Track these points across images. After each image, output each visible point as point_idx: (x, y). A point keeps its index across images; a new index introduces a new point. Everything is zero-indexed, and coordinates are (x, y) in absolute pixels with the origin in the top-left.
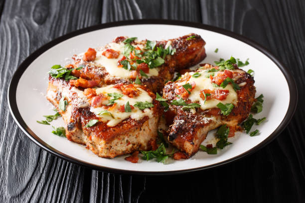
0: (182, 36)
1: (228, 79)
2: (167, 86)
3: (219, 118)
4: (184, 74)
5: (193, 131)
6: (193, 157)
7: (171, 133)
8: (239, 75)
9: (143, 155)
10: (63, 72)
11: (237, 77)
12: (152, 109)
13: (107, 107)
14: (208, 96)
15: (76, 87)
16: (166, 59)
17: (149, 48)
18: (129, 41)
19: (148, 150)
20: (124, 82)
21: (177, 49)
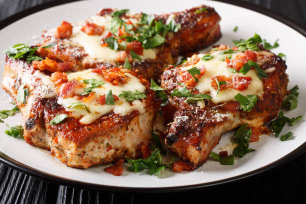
0: (189, 9)
1: (250, 63)
2: (167, 72)
3: (237, 115)
4: (190, 56)
5: (201, 132)
6: (200, 168)
7: (170, 134)
8: (265, 58)
9: (129, 165)
10: (24, 51)
11: (263, 61)
12: (144, 101)
13: (81, 97)
14: (222, 84)
15: (41, 71)
16: (167, 37)
17: (144, 22)
18: (118, 14)
19: (136, 158)
20: (108, 66)
21: (182, 25)
